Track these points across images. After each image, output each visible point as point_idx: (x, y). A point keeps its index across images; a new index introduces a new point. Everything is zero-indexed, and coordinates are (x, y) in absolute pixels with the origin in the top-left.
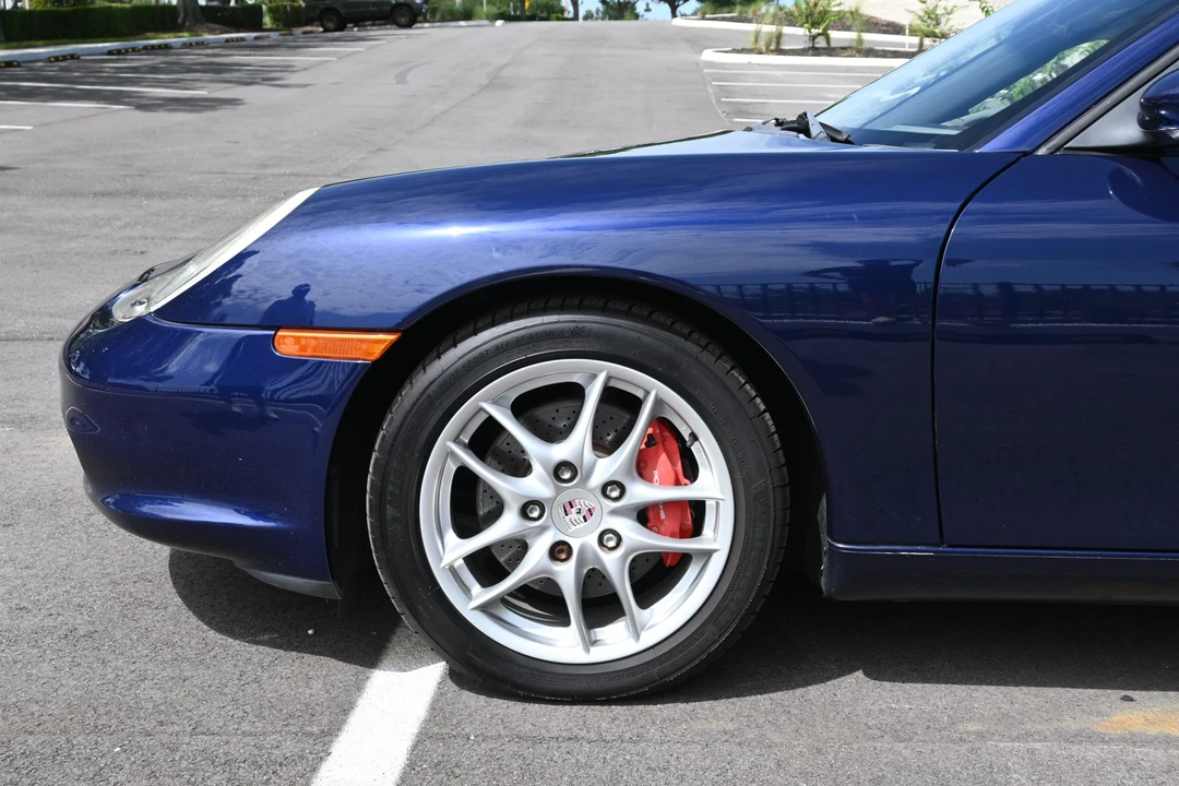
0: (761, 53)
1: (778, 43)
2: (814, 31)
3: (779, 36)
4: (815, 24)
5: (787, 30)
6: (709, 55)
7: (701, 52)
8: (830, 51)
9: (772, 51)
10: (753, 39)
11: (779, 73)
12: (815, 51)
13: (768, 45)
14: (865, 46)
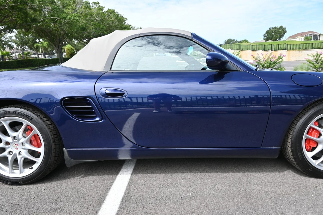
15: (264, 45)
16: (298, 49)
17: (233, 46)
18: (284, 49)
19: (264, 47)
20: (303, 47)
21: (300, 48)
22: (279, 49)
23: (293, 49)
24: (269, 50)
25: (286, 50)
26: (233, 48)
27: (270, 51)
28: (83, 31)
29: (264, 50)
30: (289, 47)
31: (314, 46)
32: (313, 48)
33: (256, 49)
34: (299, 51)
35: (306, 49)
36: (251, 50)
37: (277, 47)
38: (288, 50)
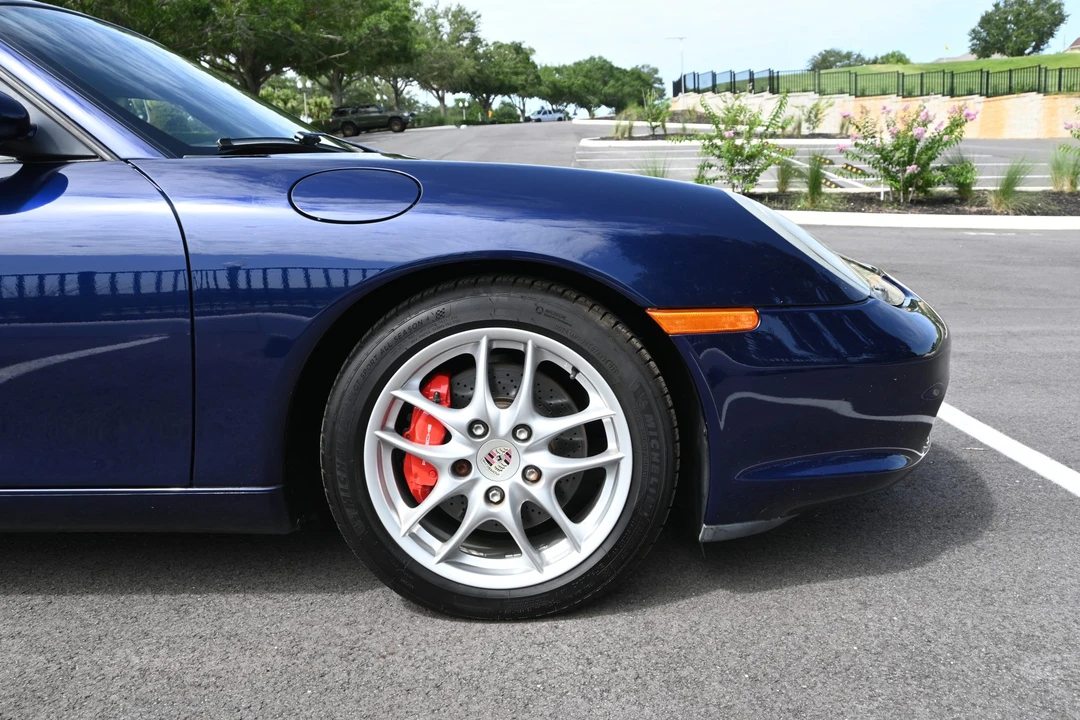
0: (618, 139)
1: (630, 133)
2: (654, 124)
3: (631, 128)
4: (655, 120)
5: (637, 124)
6: (585, 142)
7: (579, 141)
8: (664, 137)
9: (625, 139)
10: (614, 130)
11: (624, 152)
12: (655, 137)
13: (623, 134)
14: (688, 132)
15: (953, 75)
17: (822, 81)
18: (1033, 91)
19: (952, 83)
22: (1010, 91)
23: (1070, 90)
24: (970, 93)
25: (1039, 91)
26: (822, 87)
27: (976, 97)
28: (199, 22)
29: (952, 93)
30: (1053, 81)
33: (917, 91)
36: (898, 96)
37: (1003, 82)
38: (1046, 92)
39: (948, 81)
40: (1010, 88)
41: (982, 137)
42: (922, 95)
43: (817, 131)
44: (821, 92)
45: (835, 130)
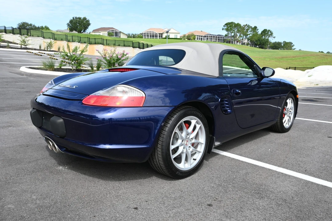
15: (80, 38)
16: (113, 45)
17: (44, 34)
18: (101, 44)
19: (80, 40)
20: (117, 44)
21: (114, 45)
22: (95, 44)
23: (109, 45)
25: (102, 44)
26: (44, 36)
29: (80, 42)
30: (105, 42)
31: (126, 44)
32: (124, 46)
33: (71, 40)
34: (114, 47)
35: (119, 46)
36: (66, 41)
37: (93, 41)
38: (104, 45)
39: (79, 39)
40: (95, 43)
41: (89, 54)
42: (72, 42)
43: (52, 50)
44: (44, 38)
45: (57, 50)
